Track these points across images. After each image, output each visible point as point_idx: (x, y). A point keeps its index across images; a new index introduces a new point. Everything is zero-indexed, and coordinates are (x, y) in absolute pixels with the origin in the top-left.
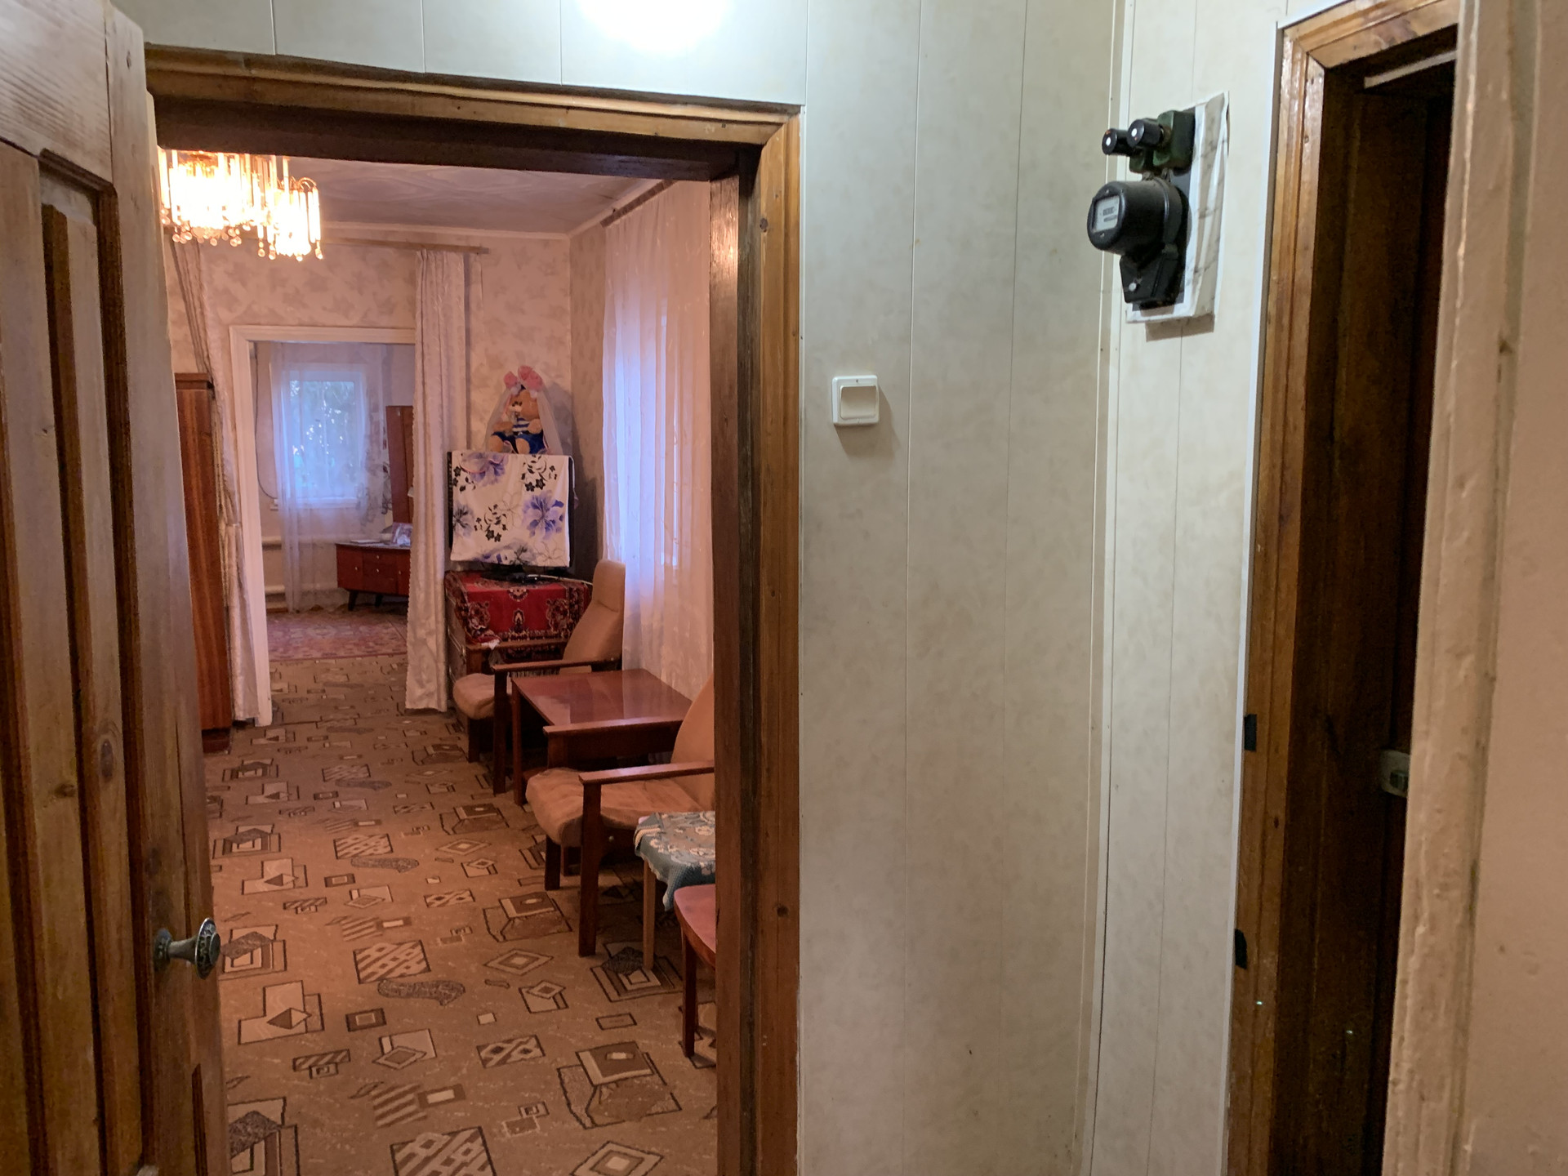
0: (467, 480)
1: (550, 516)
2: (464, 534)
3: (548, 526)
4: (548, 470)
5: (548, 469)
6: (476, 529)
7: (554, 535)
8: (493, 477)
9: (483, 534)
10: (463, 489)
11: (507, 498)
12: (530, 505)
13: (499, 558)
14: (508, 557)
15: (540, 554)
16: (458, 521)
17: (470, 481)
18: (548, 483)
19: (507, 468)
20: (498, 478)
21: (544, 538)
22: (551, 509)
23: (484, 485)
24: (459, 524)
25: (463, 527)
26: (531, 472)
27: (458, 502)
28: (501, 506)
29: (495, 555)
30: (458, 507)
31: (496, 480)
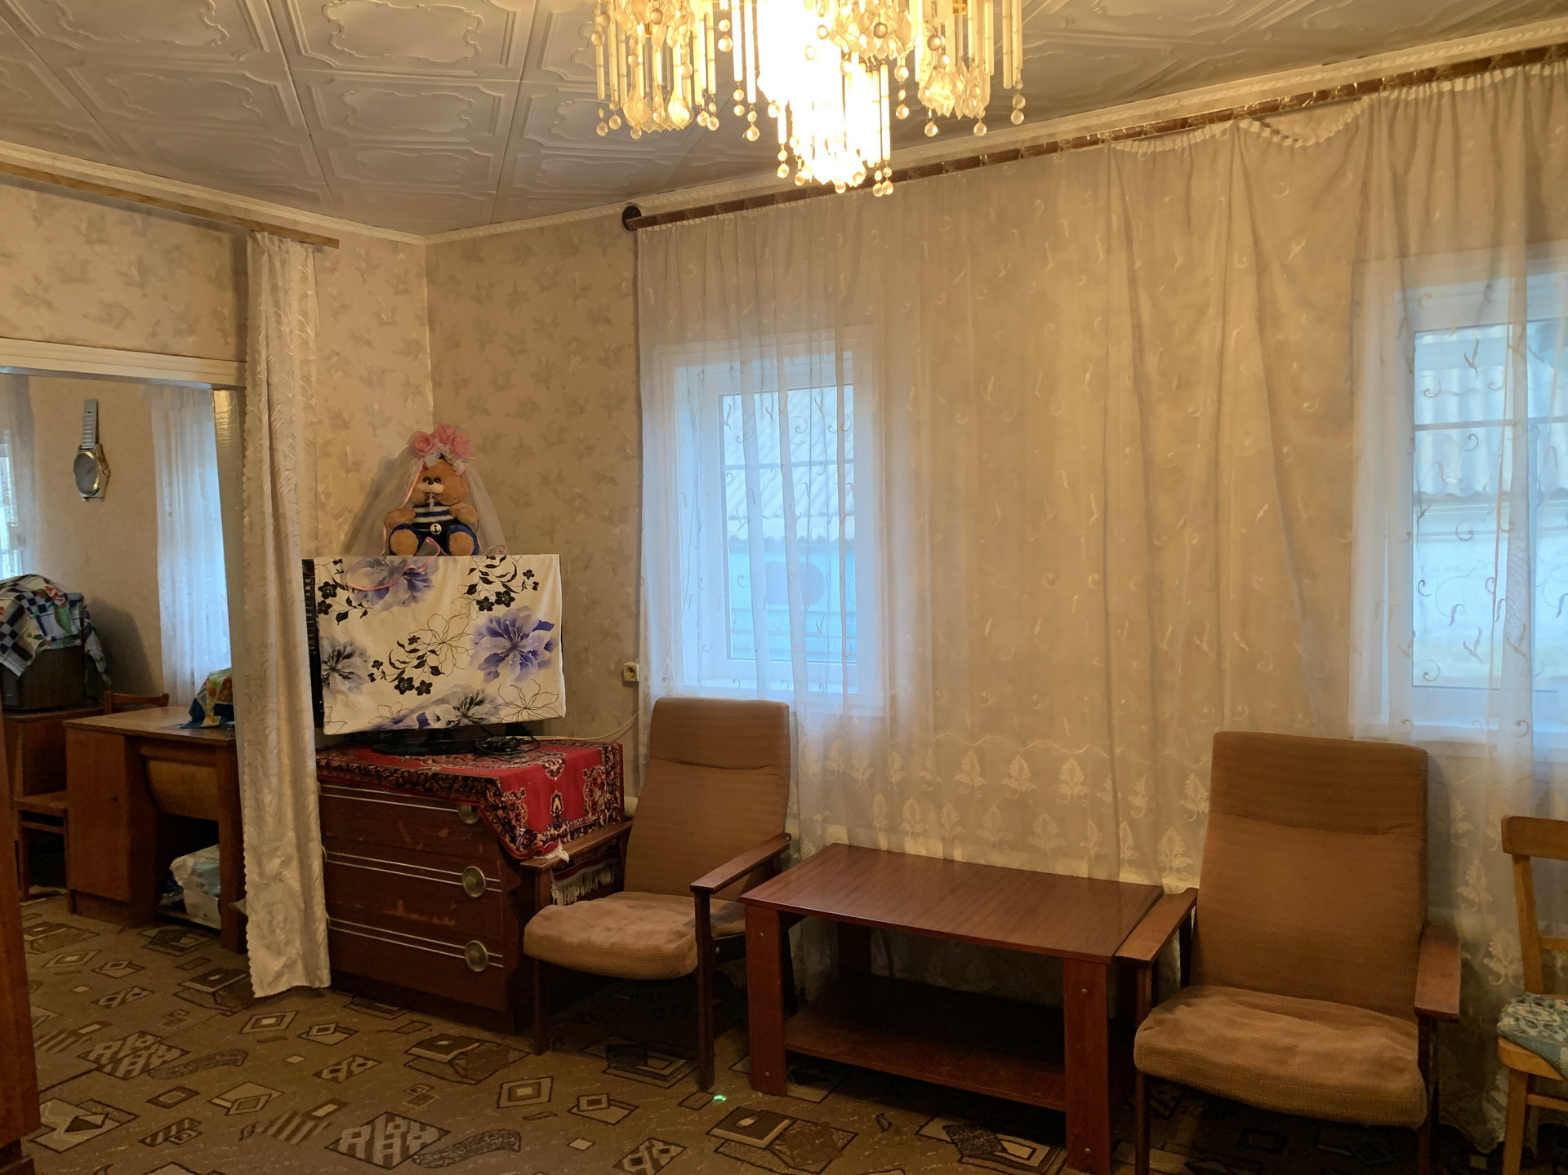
0: (349, 601)
1: (528, 645)
2: (350, 689)
3: (525, 661)
4: (520, 578)
5: (520, 575)
6: (373, 680)
7: (536, 675)
8: (404, 594)
9: (388, 686)
10: (342, 617)
11: (438, 625)
12: (485, 632)
13: (423, 721)
14: (441, 716)
15: (507, 704)
16: (333, 669)
17: (354, 603)
18: (521, 598)
19: (436, 579)
20: (418, 594)
21: (518, 679)
22: (531, 634)
23: (387, 608)
24: (336, 675)
25: (345, 678)
26: (489, 582)
27: (333, 640)
28: (426, 640)
29: (415, 716)
30: (333, 646)
31: (414, 598)
